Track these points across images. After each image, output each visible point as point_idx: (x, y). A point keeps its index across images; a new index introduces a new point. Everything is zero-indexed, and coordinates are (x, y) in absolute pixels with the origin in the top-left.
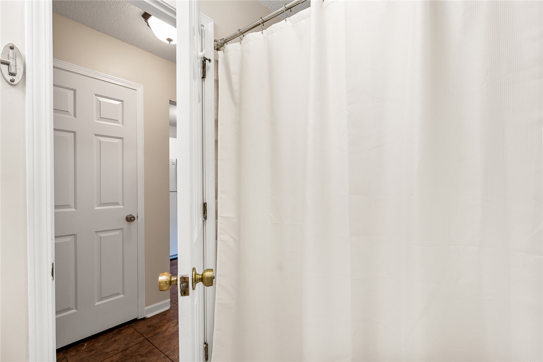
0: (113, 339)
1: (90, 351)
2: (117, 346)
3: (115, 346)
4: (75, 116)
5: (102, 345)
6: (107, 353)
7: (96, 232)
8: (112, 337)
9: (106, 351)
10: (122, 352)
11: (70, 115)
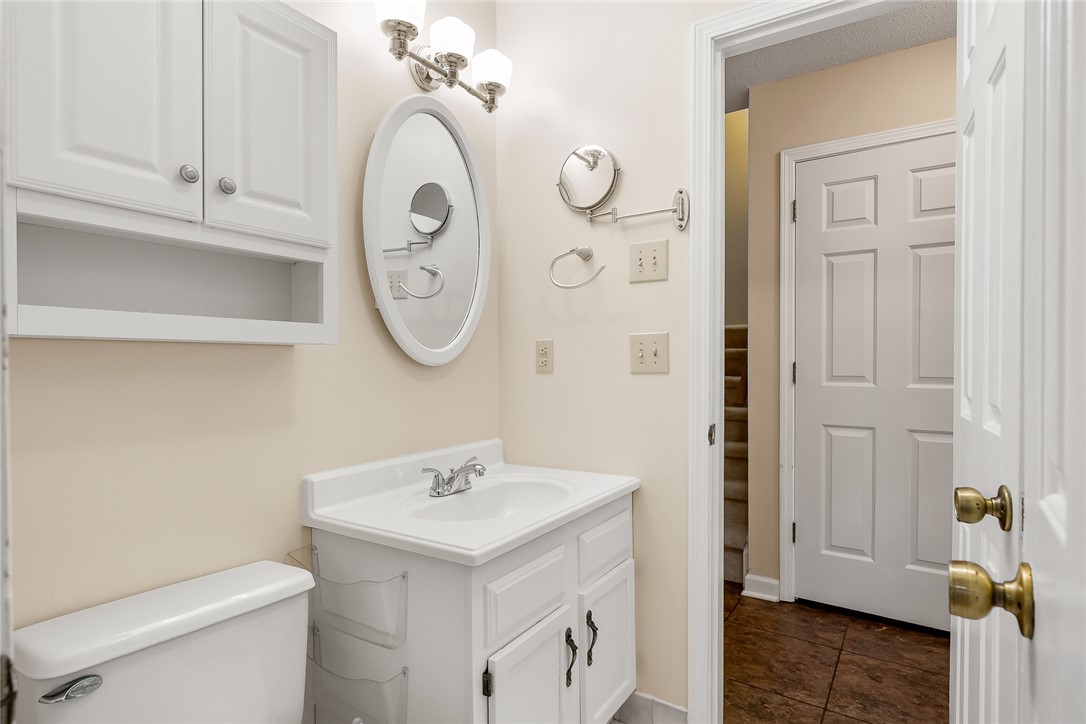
0: (928, 647)
1: (882, 639)
2: (924, 659)
3: (923, 658)
4: (876, 223)
5: (904, 644)
6: (902, 657)
7: (911, 431)
8: (929, 645)
9: (902, 654)
10: (925, 671)
11: (870, 222)
